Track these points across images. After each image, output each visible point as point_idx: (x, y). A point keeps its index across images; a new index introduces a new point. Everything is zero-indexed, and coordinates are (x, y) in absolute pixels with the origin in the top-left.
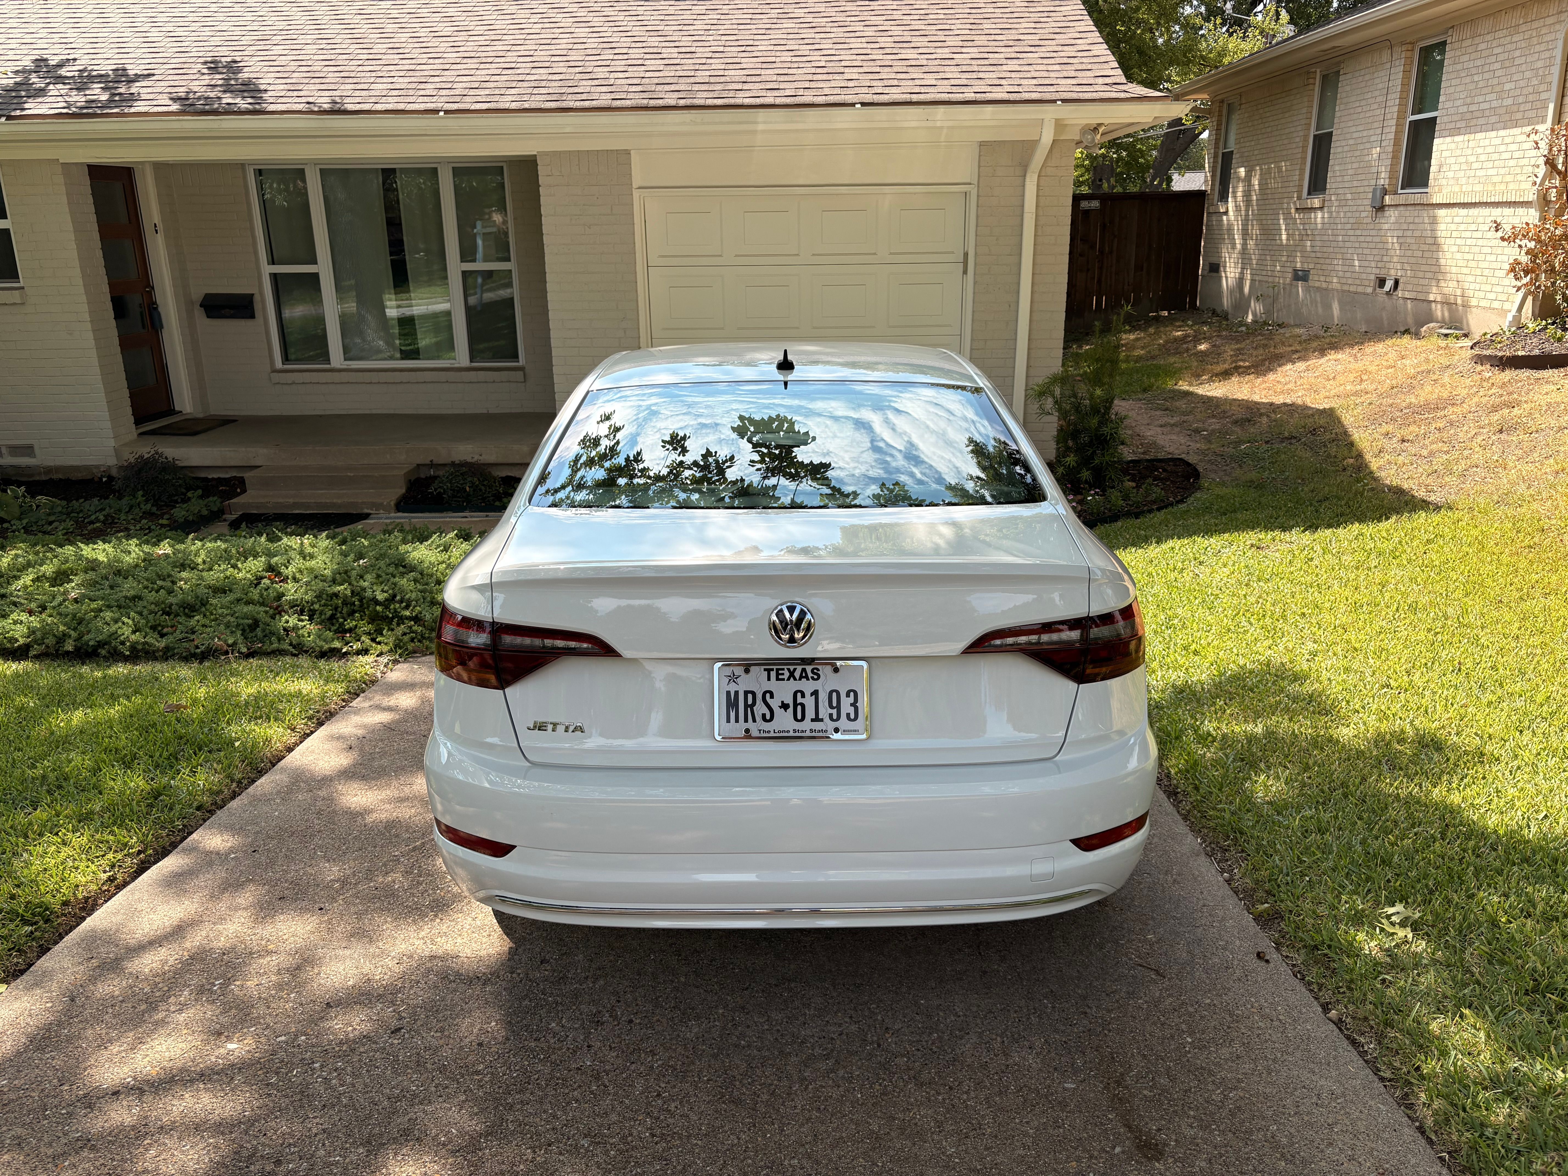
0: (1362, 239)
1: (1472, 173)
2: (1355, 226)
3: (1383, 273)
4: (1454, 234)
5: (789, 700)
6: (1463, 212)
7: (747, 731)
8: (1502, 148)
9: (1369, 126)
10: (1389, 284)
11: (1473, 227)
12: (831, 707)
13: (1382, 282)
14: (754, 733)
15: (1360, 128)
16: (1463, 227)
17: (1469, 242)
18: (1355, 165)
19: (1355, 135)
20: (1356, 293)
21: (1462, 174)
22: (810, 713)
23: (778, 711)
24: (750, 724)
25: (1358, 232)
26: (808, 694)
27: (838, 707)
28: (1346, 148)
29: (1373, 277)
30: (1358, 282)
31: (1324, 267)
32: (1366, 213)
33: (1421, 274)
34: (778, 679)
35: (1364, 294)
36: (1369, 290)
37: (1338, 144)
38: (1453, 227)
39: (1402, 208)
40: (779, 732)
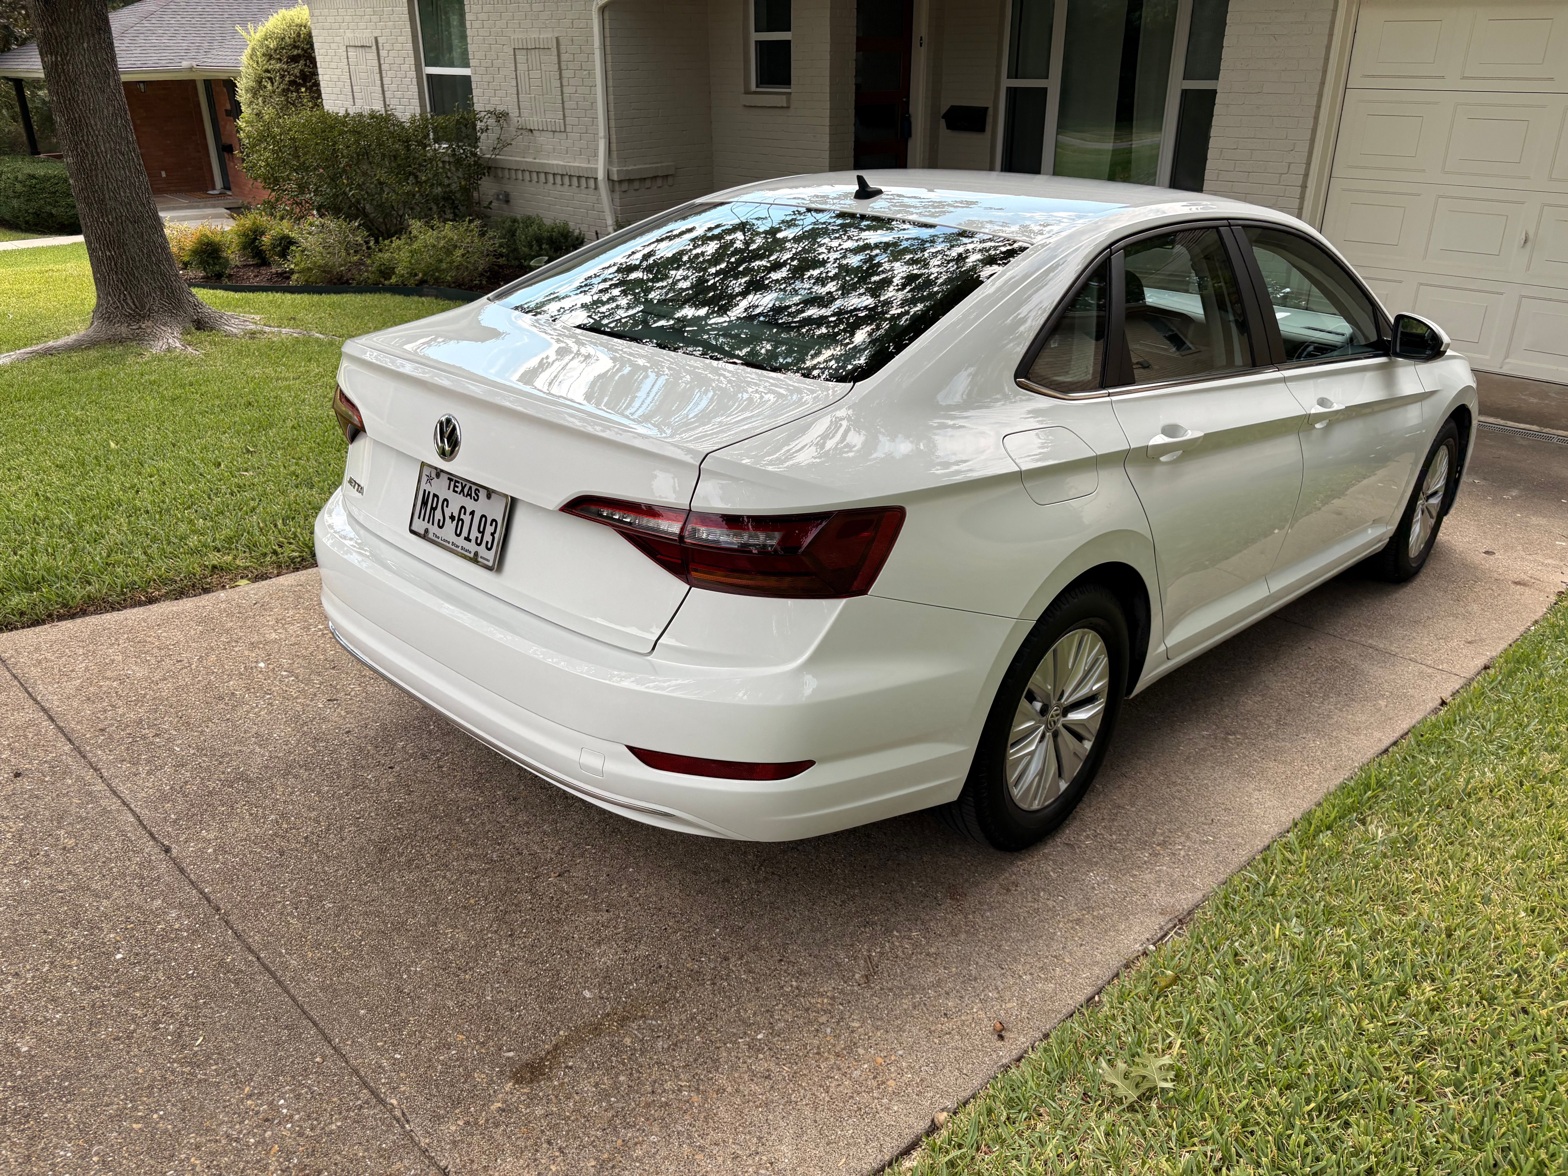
5: (456, 514)
7: (427, 531)
12: (479, 532)
14: (431, 536)
22: (465, 533)
23: (448, 520)
24: (430, 526)
26: (468, 513)
27: (483, 533)
34: (454, 491)
40: (444, 540)
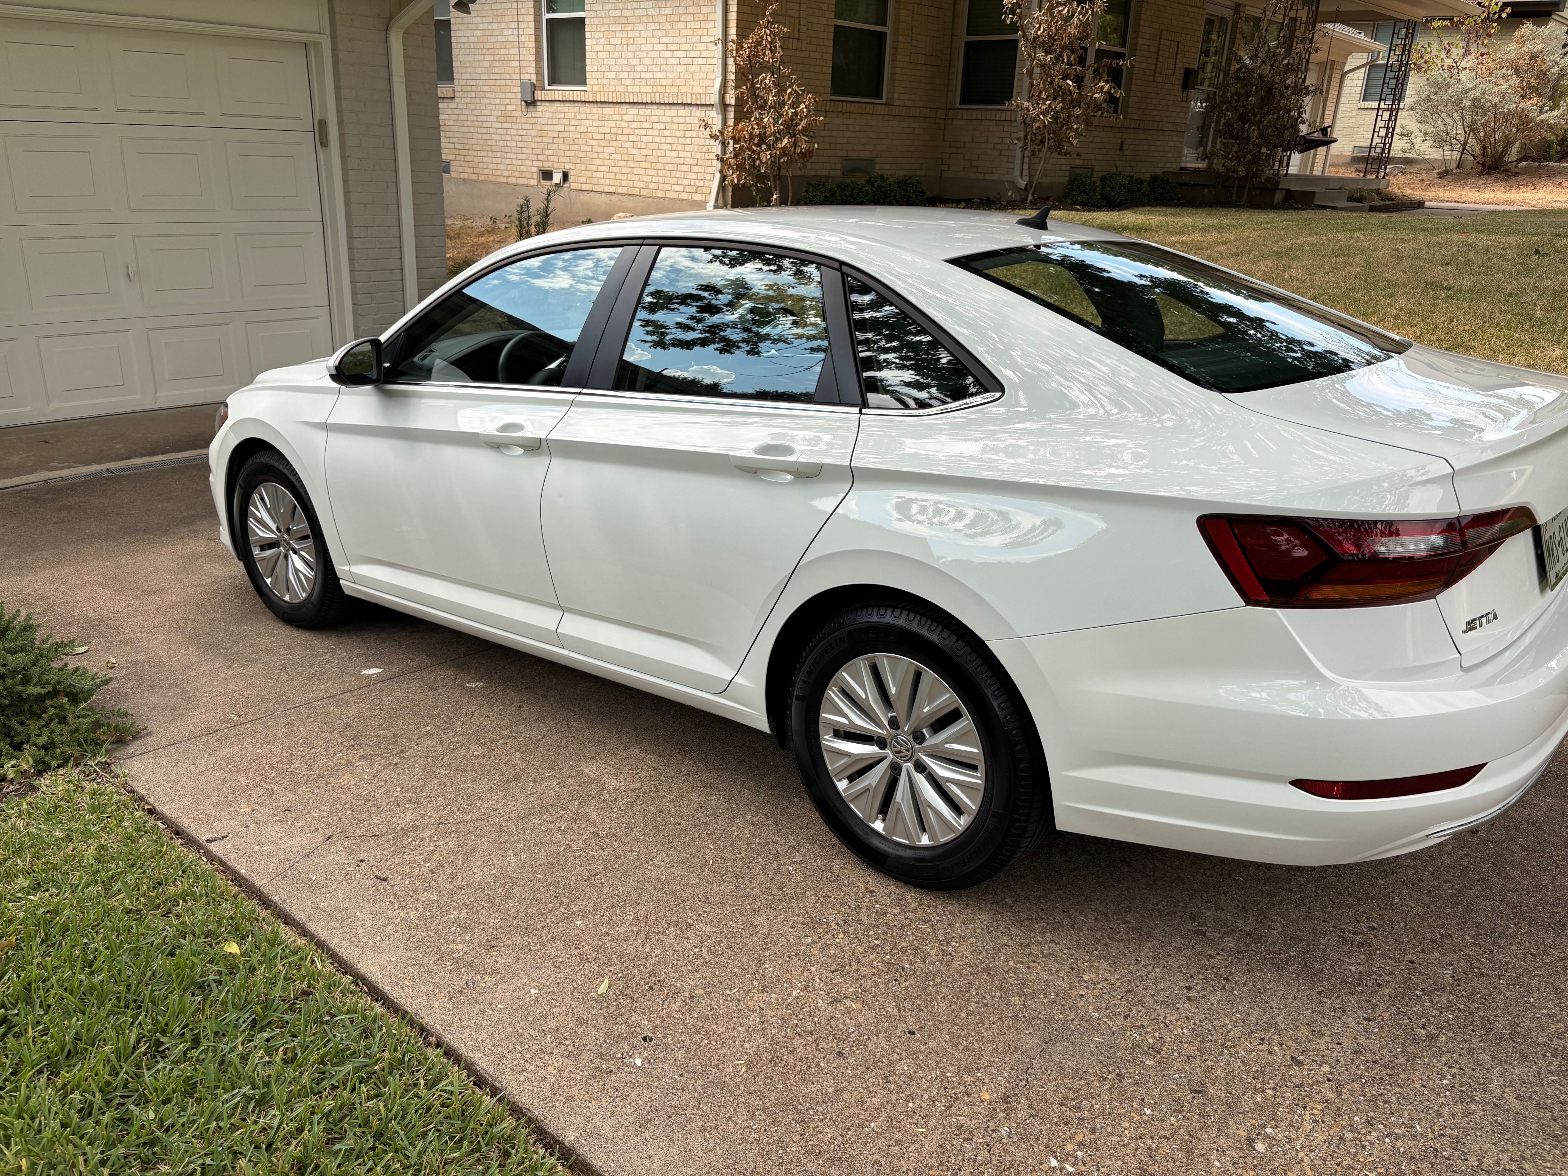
0: (513, 132)
1: (637, 75)
2: (502, 119)
3: (547, 166)
4: (626, 131)
6: (633, 111)
8: (668, 54)
9: (500, 19)
10: (557, 178)
11: (647, 125)
13: (547, 175)
15: (486, 20)
16: (634, 125)
17: (644, 139)
18: (491, 58)
19: (481, 27)
20: (516, 185)
21: (625, 75)
25: (508, 125)
28: (472, 39)
29: (535, 170)
30: (517, 174)
31: (468, 158)
32: (515, 105)
33: (593, 168)
35: (527, 186)
36: (534, 182)
37: (460, 33)
38: (624, 124)
39: (558, 104)
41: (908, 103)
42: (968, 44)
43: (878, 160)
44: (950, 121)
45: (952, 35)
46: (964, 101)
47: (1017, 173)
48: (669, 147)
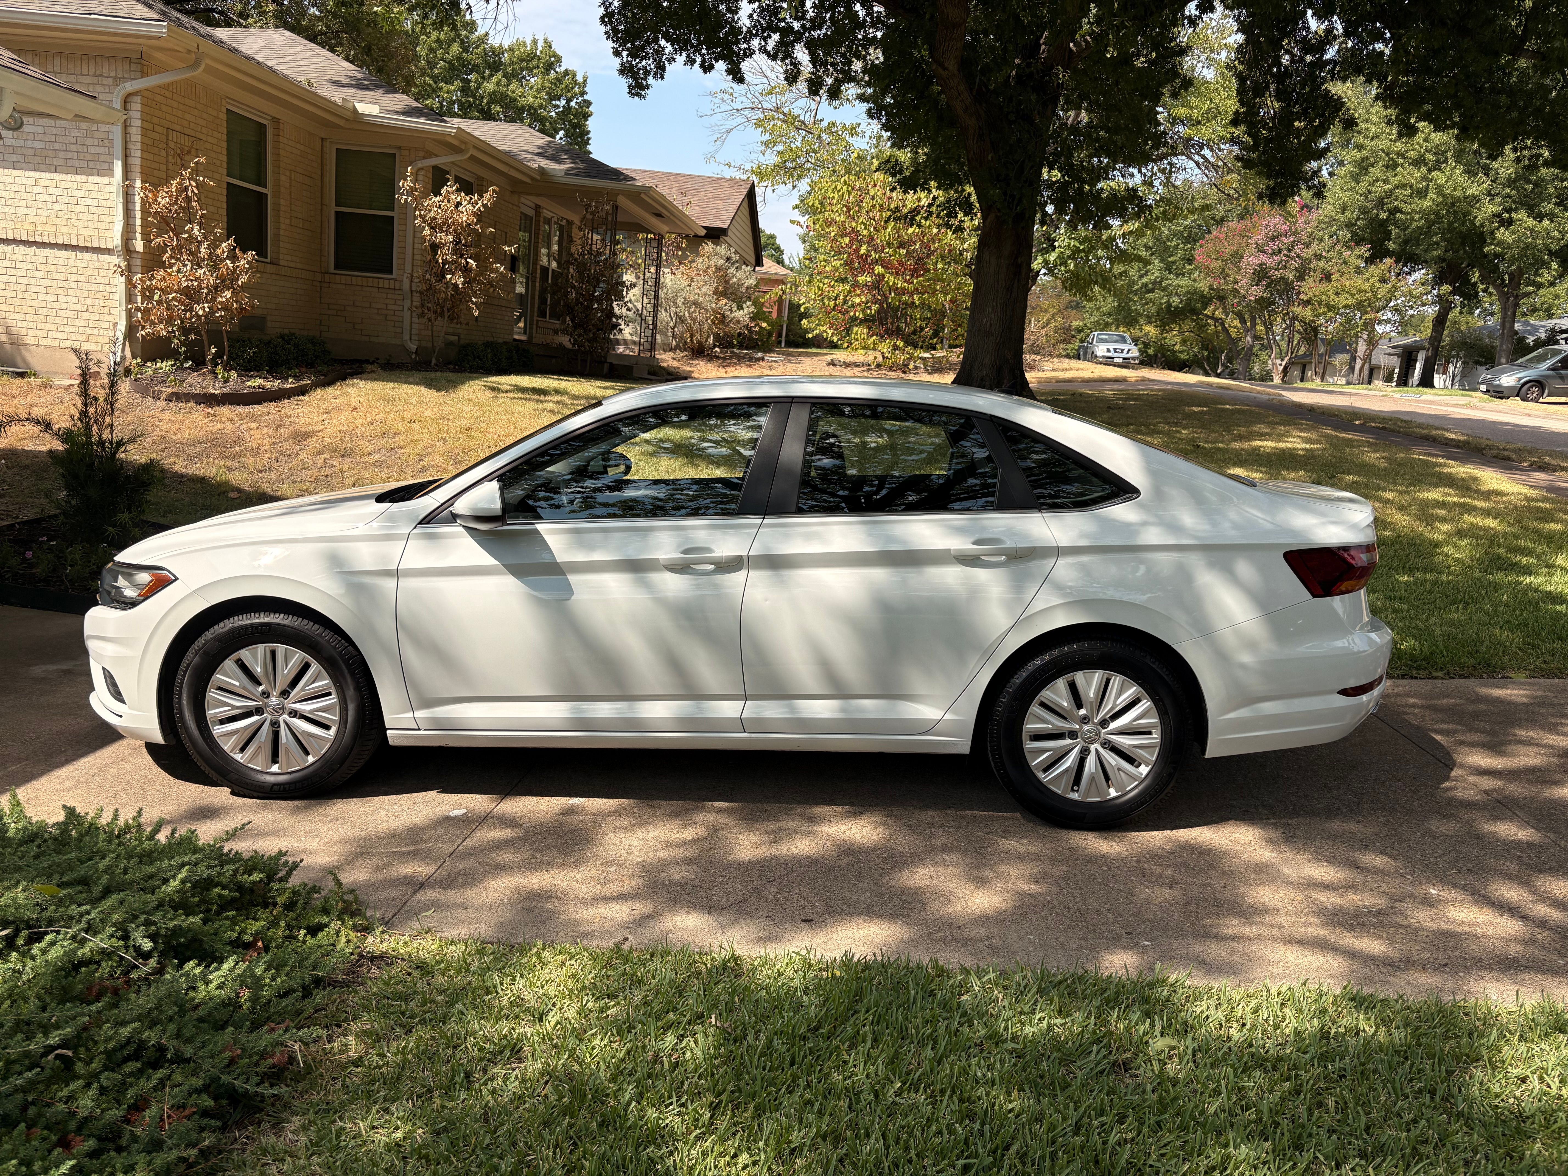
41: (292, 265)
42: (337, 213)
43: (269, 318)
44: (326, 285)
45: (322, 204)
46: (337, 267)
47: (406, 337)
48: (44, 290)
